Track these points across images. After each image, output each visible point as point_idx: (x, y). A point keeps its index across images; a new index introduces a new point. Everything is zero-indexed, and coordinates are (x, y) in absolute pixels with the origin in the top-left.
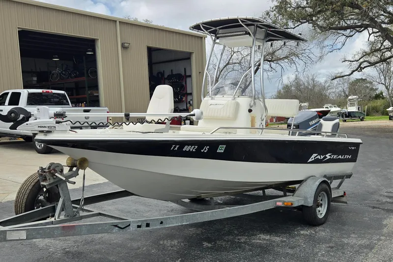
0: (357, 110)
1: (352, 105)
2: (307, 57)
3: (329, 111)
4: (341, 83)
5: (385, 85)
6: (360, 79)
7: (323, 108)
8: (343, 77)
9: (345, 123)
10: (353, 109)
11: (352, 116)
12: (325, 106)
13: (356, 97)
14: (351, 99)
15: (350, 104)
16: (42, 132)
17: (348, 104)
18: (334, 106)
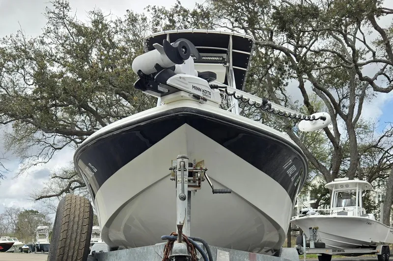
0: (48, 243)
1: (43, 236)
3: (13, 244)
4: (7, 214)
6: (30, 211)
10: (45, 241)
11: (45, 249)
13: (46, 227)
14: (40, 230)
15: (40, 235)
16: (197, 97)
17: (38, 235)
18: (14, 239)
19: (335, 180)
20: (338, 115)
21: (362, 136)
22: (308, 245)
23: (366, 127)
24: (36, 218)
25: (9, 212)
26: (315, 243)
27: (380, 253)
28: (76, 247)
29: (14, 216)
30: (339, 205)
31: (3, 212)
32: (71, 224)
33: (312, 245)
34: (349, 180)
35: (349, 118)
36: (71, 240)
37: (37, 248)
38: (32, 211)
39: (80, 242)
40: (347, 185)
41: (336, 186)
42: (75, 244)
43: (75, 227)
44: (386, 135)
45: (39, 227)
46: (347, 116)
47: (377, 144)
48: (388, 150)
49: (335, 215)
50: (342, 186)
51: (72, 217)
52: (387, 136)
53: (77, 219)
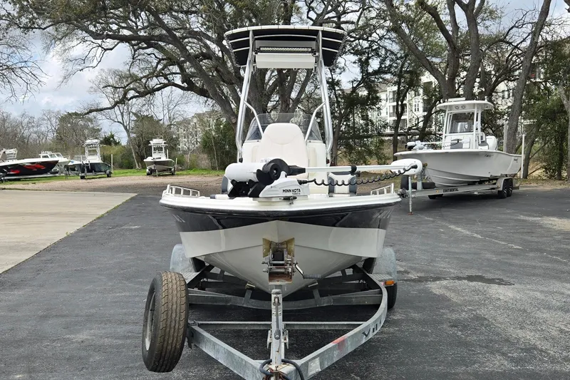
0: (100, 161)
1: (93, 152)
2: (30, 74)
3: (57, 162)
4: (46, 118)
5: (124, 125)
6: (73, 113)
7: (40, 157)
8: (102, 110)
9: (84, 181)
10: (96, 159)
11: (97, 170)
12: (41, 155)
13: (97, 140)
14: (89, 145)
15: (89, 151)
16: (287, 199)
17: (87, 151)
18: (58, 155)
19: (450, 100)
20: (456, 5)
21: (488, 23)
22: (414, 186)
23: (491, 12)
24: (81, 123)
25: (48, 115)
26: (423, 183)
27: (501, 189)
28: (176, 334)
29: (54, 120)
30: (453, 131)
31: (41, 116)
32: (170, 312)
33: (419, 186)
34: (466, 100)
35: (470, 8)
36: (170, 328)
37: (88, 167)
38: (76, 114)
39: (179, 329)
40: (463, 106)
41: (451, 107)
42: (174, 332)
43: (174, 315)
44: (517, 25)
45: (88, 142)
46: (467, 5)
47: (505, 38)
48: (518, 45)
49: (447, 149)
50: (457, 107)
51: (170, 304)
52: (517, 27)
53: (175, 306)
